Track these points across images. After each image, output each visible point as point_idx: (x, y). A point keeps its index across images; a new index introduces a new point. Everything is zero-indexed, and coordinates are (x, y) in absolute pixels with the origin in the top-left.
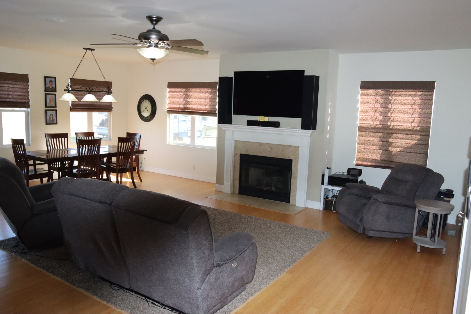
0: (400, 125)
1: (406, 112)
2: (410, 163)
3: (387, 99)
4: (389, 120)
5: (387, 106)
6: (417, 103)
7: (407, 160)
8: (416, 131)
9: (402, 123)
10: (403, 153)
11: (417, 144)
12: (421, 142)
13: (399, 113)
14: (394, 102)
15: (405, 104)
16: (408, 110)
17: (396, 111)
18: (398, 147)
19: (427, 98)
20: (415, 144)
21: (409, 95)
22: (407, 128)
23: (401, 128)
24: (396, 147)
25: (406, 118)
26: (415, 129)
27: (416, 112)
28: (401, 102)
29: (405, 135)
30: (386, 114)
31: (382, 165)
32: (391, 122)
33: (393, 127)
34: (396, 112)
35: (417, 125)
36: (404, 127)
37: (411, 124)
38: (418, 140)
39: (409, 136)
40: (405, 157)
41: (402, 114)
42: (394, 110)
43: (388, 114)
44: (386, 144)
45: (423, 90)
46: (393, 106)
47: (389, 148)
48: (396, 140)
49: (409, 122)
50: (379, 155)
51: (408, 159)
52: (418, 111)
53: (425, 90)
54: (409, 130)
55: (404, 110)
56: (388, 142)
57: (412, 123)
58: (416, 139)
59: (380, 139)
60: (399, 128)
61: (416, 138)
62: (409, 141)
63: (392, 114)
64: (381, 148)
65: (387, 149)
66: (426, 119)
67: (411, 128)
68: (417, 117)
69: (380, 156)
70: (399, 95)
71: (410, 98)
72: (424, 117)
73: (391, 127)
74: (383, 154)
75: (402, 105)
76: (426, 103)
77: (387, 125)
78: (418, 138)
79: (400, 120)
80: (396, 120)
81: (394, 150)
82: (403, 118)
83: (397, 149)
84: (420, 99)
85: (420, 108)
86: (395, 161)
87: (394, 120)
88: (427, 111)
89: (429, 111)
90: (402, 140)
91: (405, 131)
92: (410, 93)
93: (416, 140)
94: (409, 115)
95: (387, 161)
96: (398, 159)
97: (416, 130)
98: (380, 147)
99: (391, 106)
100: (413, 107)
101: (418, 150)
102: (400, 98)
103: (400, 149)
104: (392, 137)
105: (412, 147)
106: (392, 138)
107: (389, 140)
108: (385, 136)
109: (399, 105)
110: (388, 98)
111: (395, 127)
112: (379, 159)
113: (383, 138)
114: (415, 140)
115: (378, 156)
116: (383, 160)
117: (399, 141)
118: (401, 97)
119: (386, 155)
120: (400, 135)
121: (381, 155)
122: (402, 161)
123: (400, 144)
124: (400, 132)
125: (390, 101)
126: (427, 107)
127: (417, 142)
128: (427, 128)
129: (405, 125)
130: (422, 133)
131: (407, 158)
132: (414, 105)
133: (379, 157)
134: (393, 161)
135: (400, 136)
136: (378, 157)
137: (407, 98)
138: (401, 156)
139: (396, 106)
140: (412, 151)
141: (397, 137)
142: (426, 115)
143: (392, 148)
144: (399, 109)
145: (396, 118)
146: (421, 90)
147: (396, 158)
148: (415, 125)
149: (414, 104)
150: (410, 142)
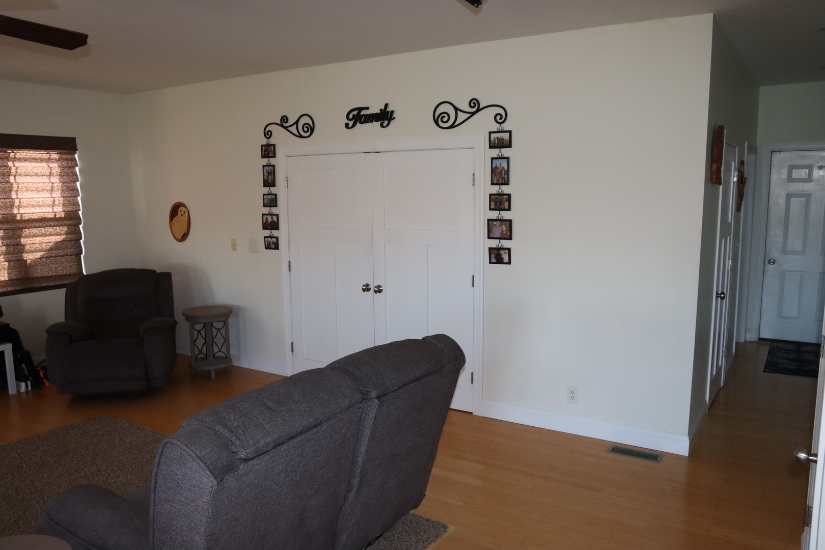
0: (36, 211)
1: (40, 189)
2: (60, 274)
3: (5, 166)
4: (14, 205)
5: (7, 179)
6: (55, 173)
7: (53, 269)
8: (60, 219)
9: (37, 208)
10: (44, 260)
11: (65, 241)
12: (71, 236)
13: (29, 192)
14: (17, 172)
15: (37, 175)
16: (43, 185)
17: (22, 188)
18: (37, 251)
19: (70, 165)
20: (63, 241)
21: (41, 160)
22: (45, 216)
23: (35, 217)
24: (33, 252)
25: (40, 199)
26: (58, 216)
27: (56, 188)
28: (28, 171)
29: (42, 229)
30: (8, 194)
31: (18, 288)
32: (18, 209)
33: (21, 217)
34: (24, 189)
35: (61, 210)
36: (39, 215)
37: (53, 209)
38: (66, 234)
39: (50, 230)
40: (49, 265)
41: (35, 193)
42: (18, 187)
43: (11, 194)
44: (14, 249)
45: (62, 152)
46: (19, 179)
47: (23, 257)
48: (32, 239)
49: (48, 206)
50: (6, 272)
51: (55, 268)
52: (58, 186)
53: (65, 151)
54: (50, 220)
55: (35, 185)
56: (19, 244)
57: (53, 206)
58: (63, 232)
59: (5, 242)
60: (33, 218)
61: (61, 231)
62: (52, 237)
63: (18, 193)
64: (8, 259)
65: (20, 258)
66: (71, 198)
67: (51, 216)
68: (60, 196)
69: (8, 274)
70: (25, 160)
71: (44, 164)
72: (70, 195)
73: (18, 217)
74: (12, 267)
75: (34, 177)
76: (69, 173)
77: (13, 213)
78: (64, 231)
79: (32, 204)
80: (25, 204)
81: (29, 257)
82: (36, 199)
83: (36, 255)
84: (59, 167)
85: (62, 180)
86: (35, 275)
87: (22, 204)
88: (70, 185)
89: (73, 185)
90: (43, 238)
91: (43, 222)
92: (40, 156)
93: (63, 235)
94: (47, 194)
95: (21, 279)
96: (39, 271)
97: (60, 217)
98: (6, 256)
99: (15, 179)
100: (51, 179)
101: (69, 250)
102: (27, 164)
103: (42, 253)
104: (23, 235)
105: (57, 246)
106: (25, 237)
107: (20, 242)
108: (11, 234)
109: (28, 177)
110: (5, 164)
111: (26, 217)
112: (7, 279)
113: (9, 239)
114: (61, 234)
115: (4, 273)
116: (14, 278)
117: (38, 240)
118: (30, 162)
119: (17, 268)
120: (36, 229)
121: (9, 272)
122: (46, 273)
123: (37, 246)
124: (37, 224)
125: (9, 171)
126: (71, 179)
127: (66, 237)
128: (74, 213)
129: (43, 211)
130: (68, 222)
131: (53, 266)
132: (52, 177)
133: (6, 275)
134: (31, 278)
135: (35, 231)
136: (4, 276)
137: (39, 164)
138: (42, 265)
139: (24, 179)
140: (61, 253)
141: (32, 234)
142: (72, 192)
143: (28, 254)
144: (26, 185)
145: (24, 200)
146: (58, 151)
147: (36, 271)
148: (58, 210)
149: (51, 174)
150: (56, 239)
